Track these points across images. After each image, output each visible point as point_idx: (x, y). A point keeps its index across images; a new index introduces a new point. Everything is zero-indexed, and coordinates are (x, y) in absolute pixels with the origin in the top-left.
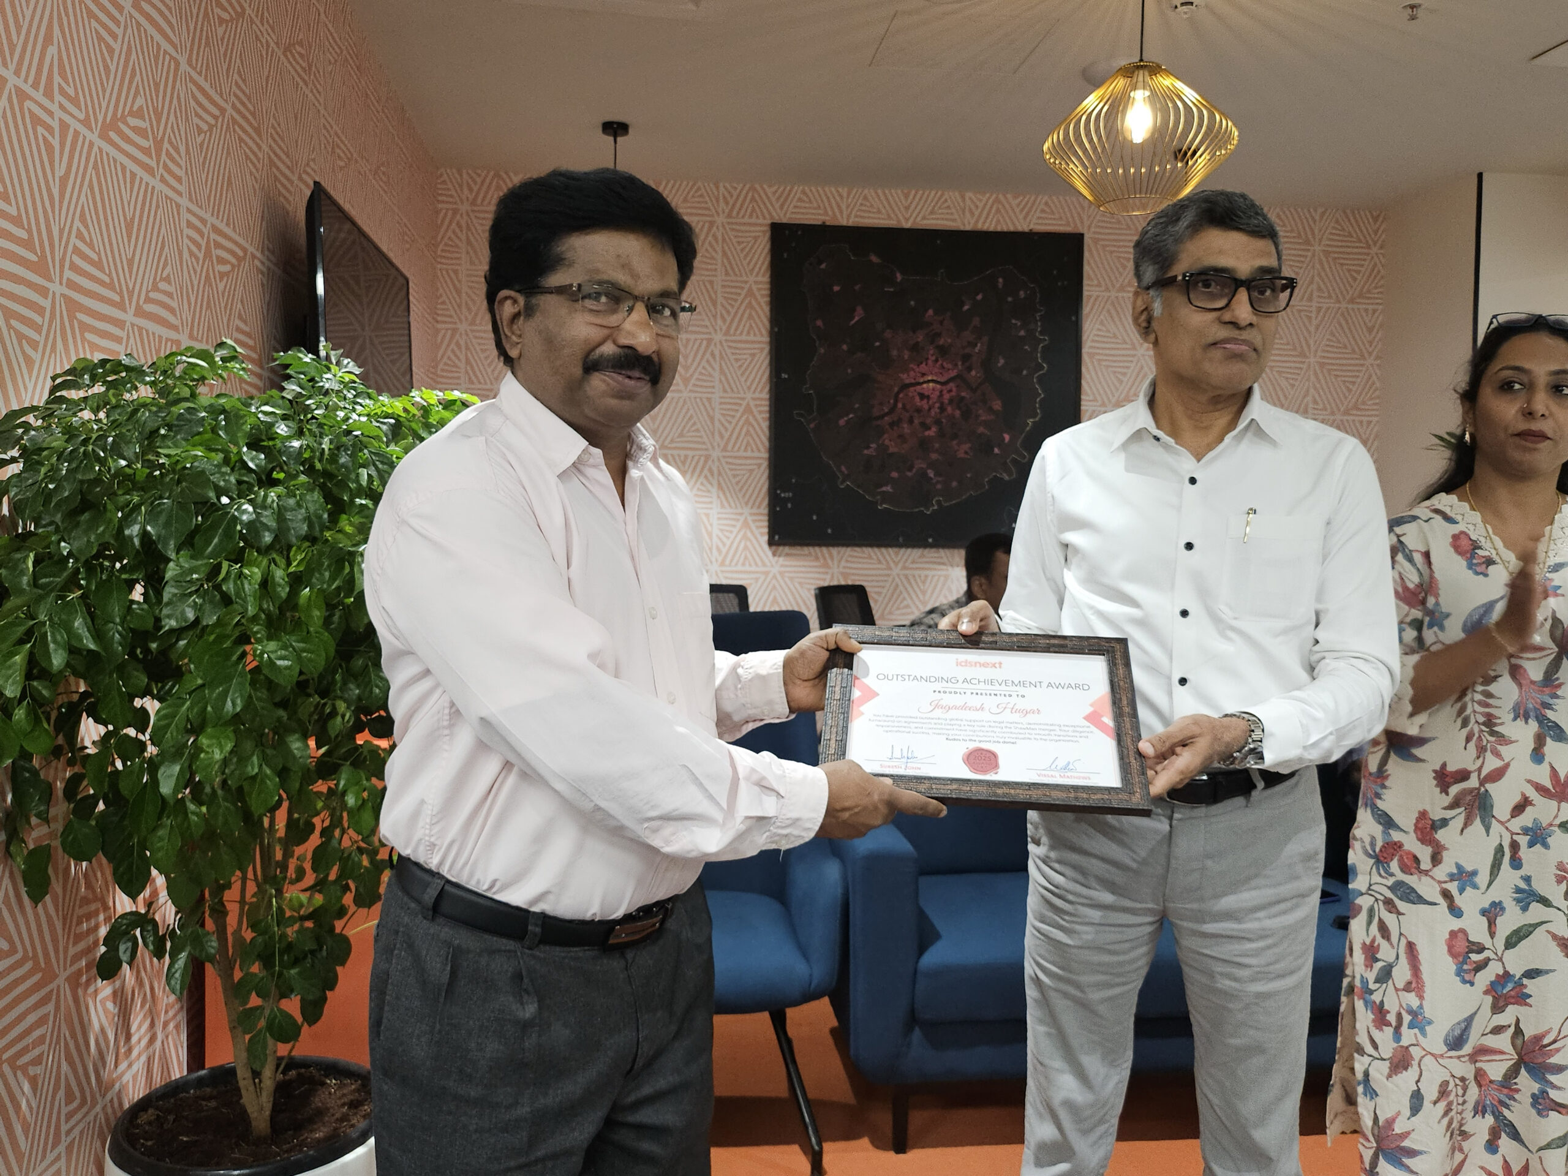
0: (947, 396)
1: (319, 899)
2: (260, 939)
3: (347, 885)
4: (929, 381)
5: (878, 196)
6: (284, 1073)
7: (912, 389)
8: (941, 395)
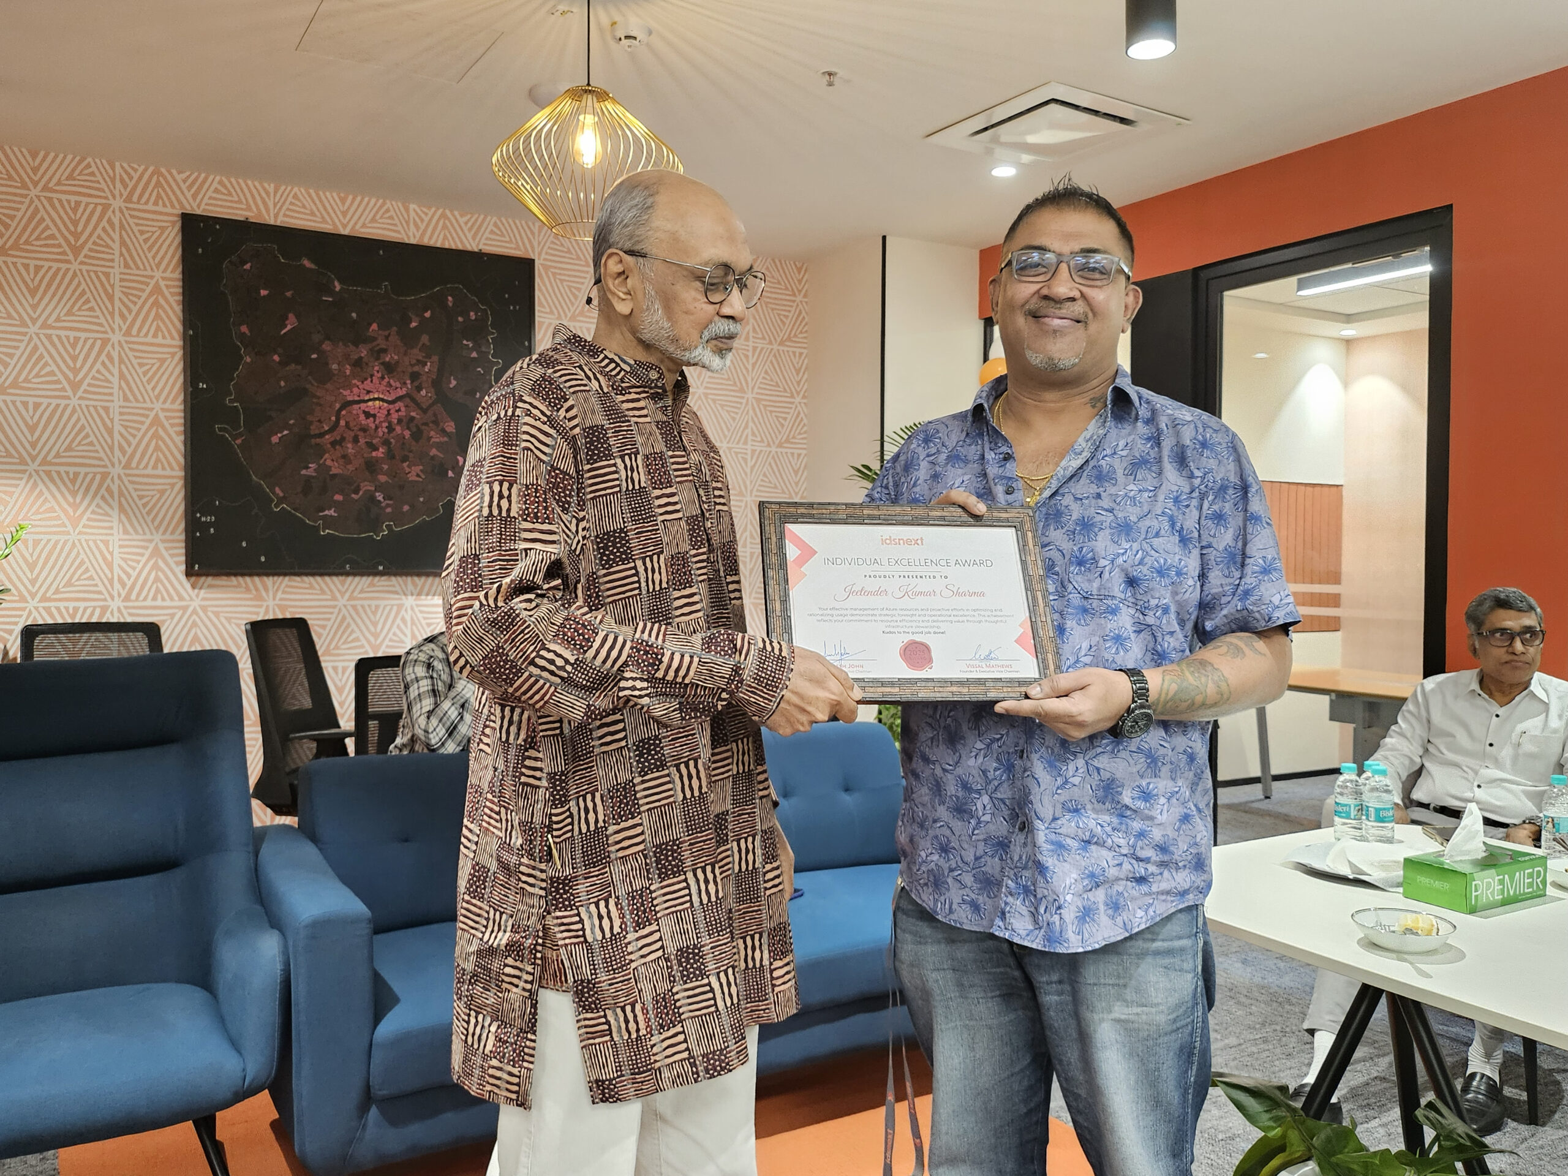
4: (375, 399)
5: (310, 196)
7: (356, 407)
8: (389, 414)
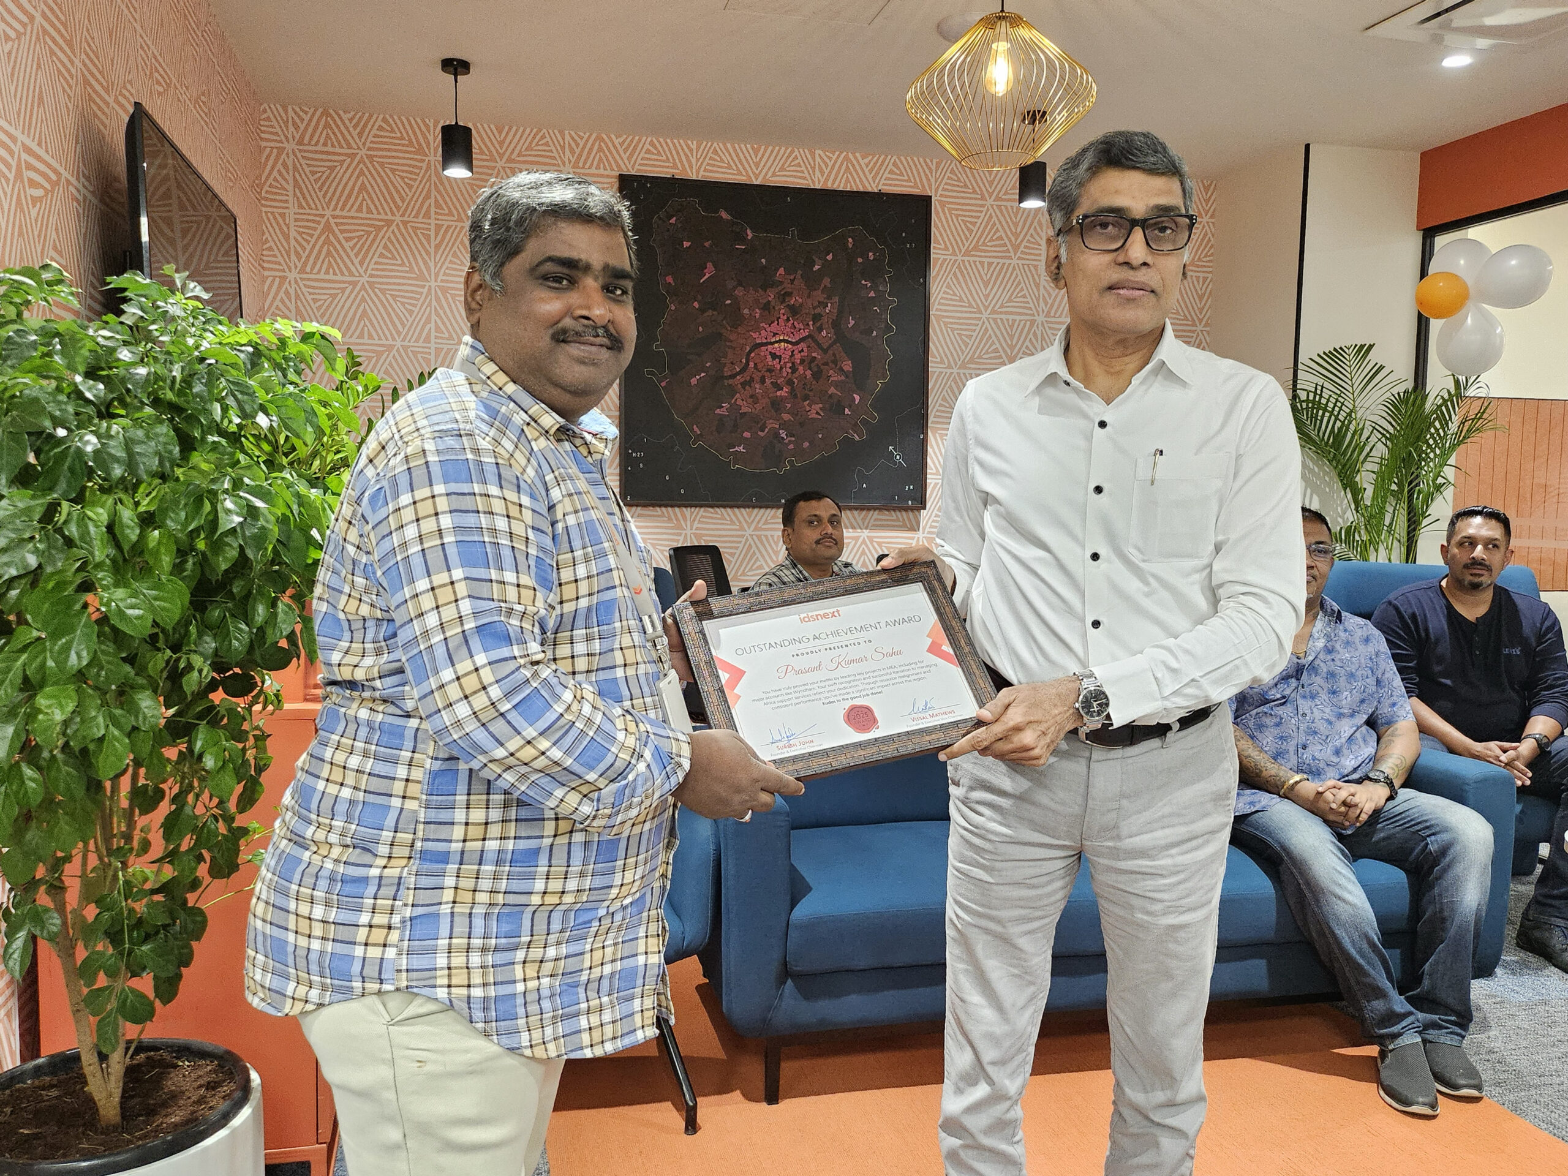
0: (798, 357)
1: (168, 872)
2: (106, 915)
3: (201, 854)
4: (780, 341)
5: (727, 150)
6: (131, 1057)
7: (764, 349)
8: (792, 355)
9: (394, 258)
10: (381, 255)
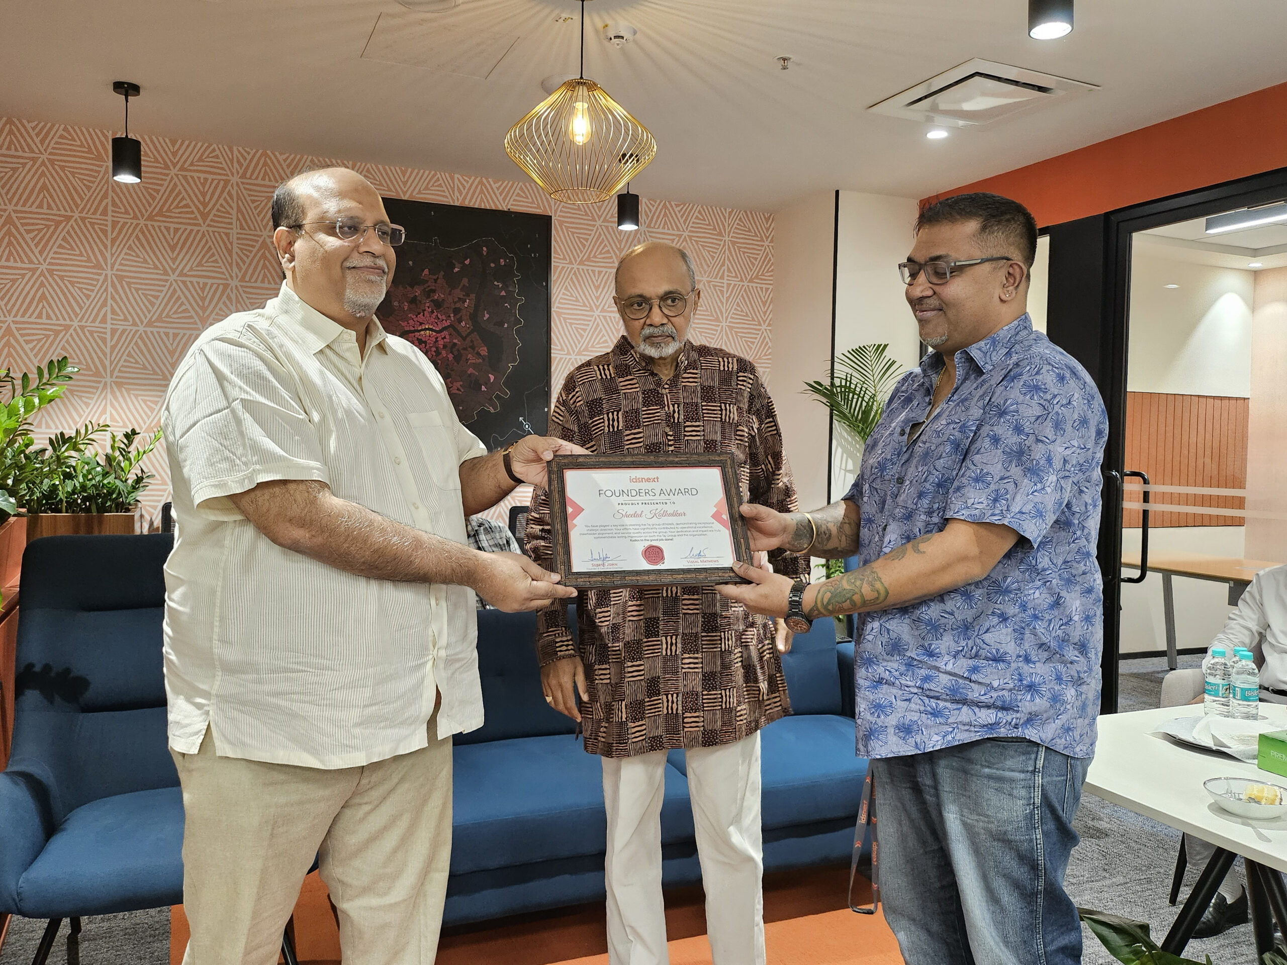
4: (426, 329)
5: (380, 172)
7: (411, 335)
8: (437, 341)
9: (74, 250)
10: (60, 246)
